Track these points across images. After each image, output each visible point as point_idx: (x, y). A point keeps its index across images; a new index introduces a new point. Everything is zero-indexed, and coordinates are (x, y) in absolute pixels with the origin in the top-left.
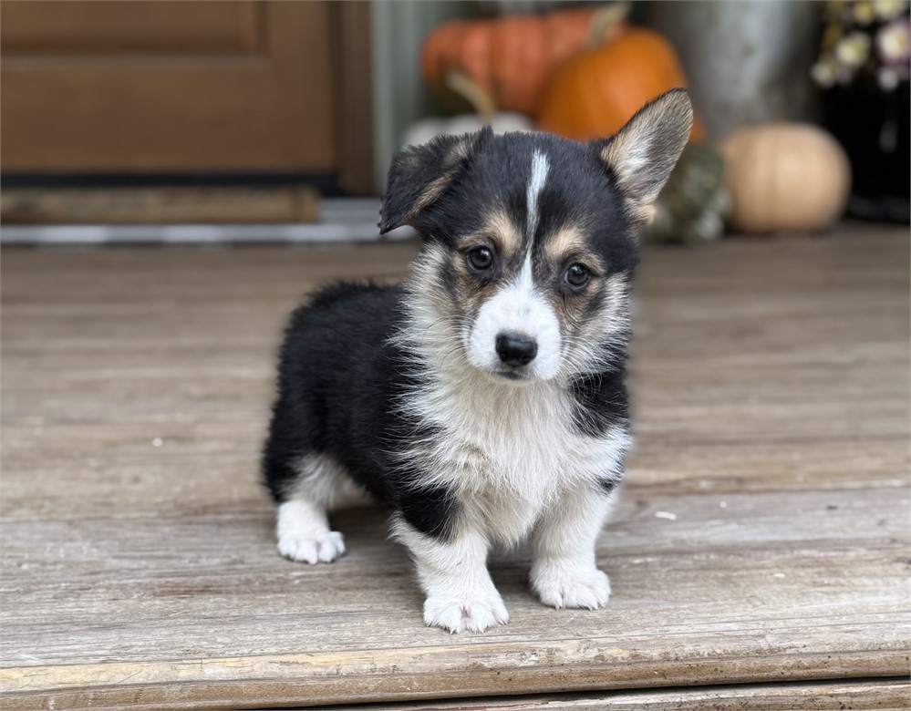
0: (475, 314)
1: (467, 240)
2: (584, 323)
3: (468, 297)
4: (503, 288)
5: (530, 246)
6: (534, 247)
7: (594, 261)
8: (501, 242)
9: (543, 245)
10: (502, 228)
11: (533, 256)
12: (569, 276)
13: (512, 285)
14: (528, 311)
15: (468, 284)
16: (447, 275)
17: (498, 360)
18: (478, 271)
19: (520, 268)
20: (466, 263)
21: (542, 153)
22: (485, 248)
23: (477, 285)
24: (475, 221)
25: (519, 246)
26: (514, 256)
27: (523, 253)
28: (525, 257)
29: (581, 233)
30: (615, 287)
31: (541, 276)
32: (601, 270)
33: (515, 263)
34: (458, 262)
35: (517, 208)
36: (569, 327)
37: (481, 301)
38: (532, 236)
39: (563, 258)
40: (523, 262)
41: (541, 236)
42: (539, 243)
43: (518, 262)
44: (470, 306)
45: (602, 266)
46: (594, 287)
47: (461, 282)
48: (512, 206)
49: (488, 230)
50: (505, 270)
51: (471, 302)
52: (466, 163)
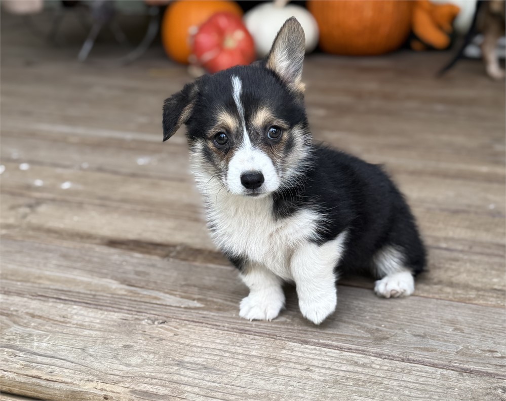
0: (227, 168)
1: (212, 132)
2: (286, 156)
3: (221, 161)
4: (237, 150)
5: (244, 124)
6: (246, 124)
7: (280, 123)
8: (228, 127)
9: (251, 122)
10: (226, 119)
11: (247, 129)
12: (270, 135)
13: (241, 148)
14: (253, 159)
15: (219, 154)
16: (207, 153)
17: (245, 188)
18: (221, 146)
19: (242, 137)
20: (214, 144)
21: (236, 76)
22: (221, 133)
23: (223, 153)
24: (213, 121)
25: (238, 126)
26: (237, 132)
27: (241, 129)
28: (243, 131)
29: (269, 110)
30: (297, 132)
31: (255, 138)
32: (286, 126)
33: (239, 135)
34: (211, 145)
35: (231, 107)
36: (279, 160)
37: (228, 161)
38: (243, 119)
39: (263, 126)
40: (243, 134)
41: (248, 118)
42: (248, 121)
43: (240, 134)
44: (223, 166)
45: (286, 123)
46: (285, 136)
47: (215, 154)
48: (228, 107)
49: (220, 123)
50: (235, 141)
51: (223, 163)
52: (200, 94)
